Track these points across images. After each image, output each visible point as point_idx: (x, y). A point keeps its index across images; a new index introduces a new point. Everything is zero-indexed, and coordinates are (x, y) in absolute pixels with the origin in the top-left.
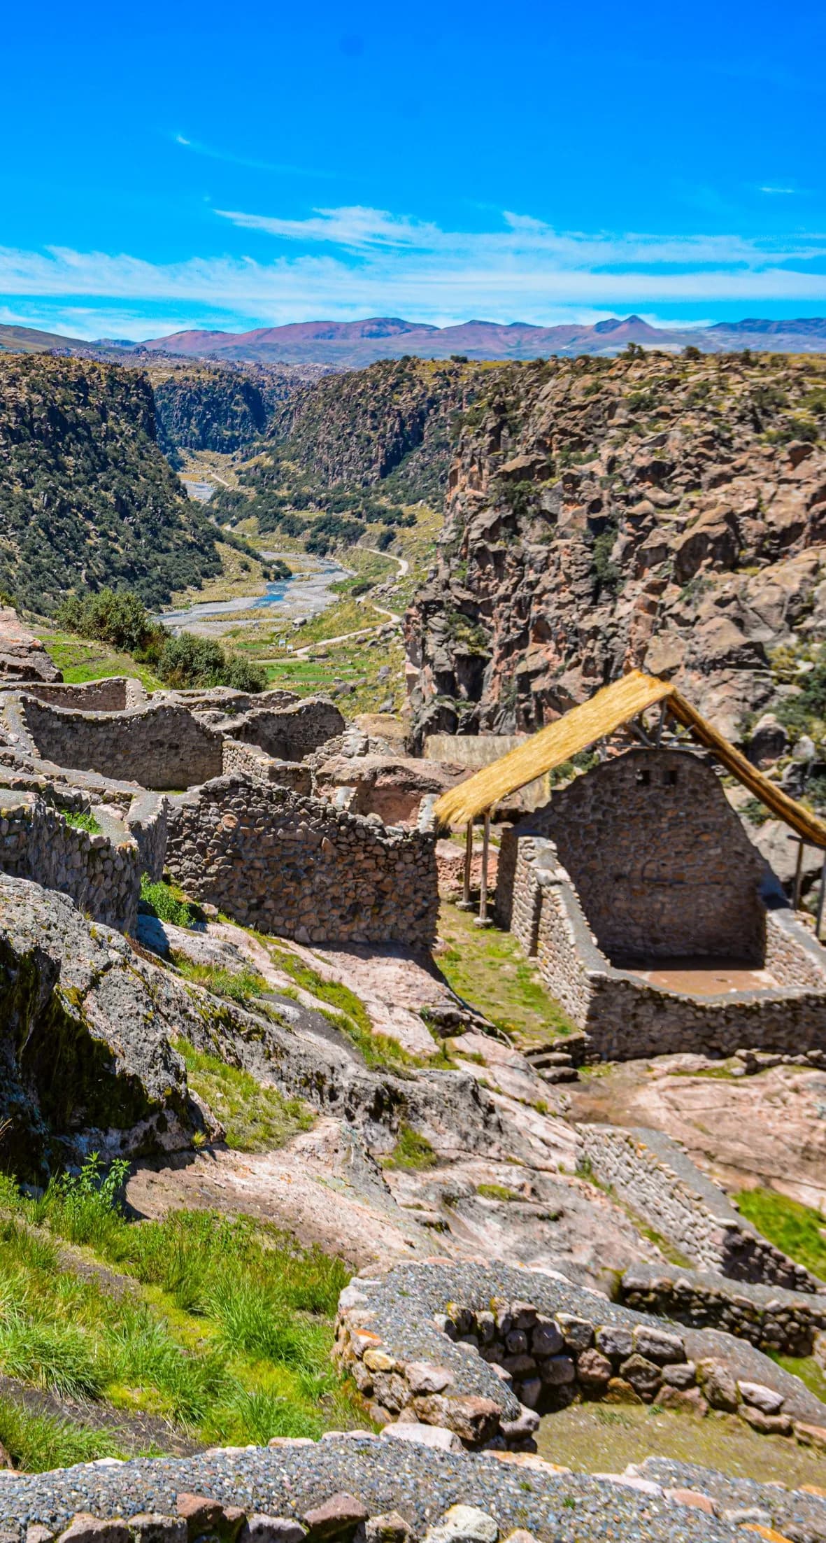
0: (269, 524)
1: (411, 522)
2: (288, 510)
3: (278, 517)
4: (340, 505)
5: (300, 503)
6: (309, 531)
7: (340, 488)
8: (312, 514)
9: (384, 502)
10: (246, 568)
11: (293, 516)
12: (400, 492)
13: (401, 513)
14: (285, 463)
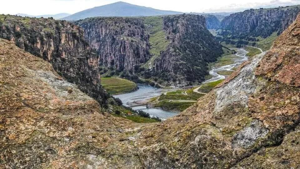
0: (228, 43)
1: (258, 40)
2: (231, 40)
3: (230, 41)
4: (242, 38)
5: (233, 38)
6: (236, 43)
7: (241, 34)
8: (236, 40)
9: (251, 37)
10: (228, 52)
11: (233, 41)
12: (254, 35)
13: (255, 39)
14: (228, 31)
